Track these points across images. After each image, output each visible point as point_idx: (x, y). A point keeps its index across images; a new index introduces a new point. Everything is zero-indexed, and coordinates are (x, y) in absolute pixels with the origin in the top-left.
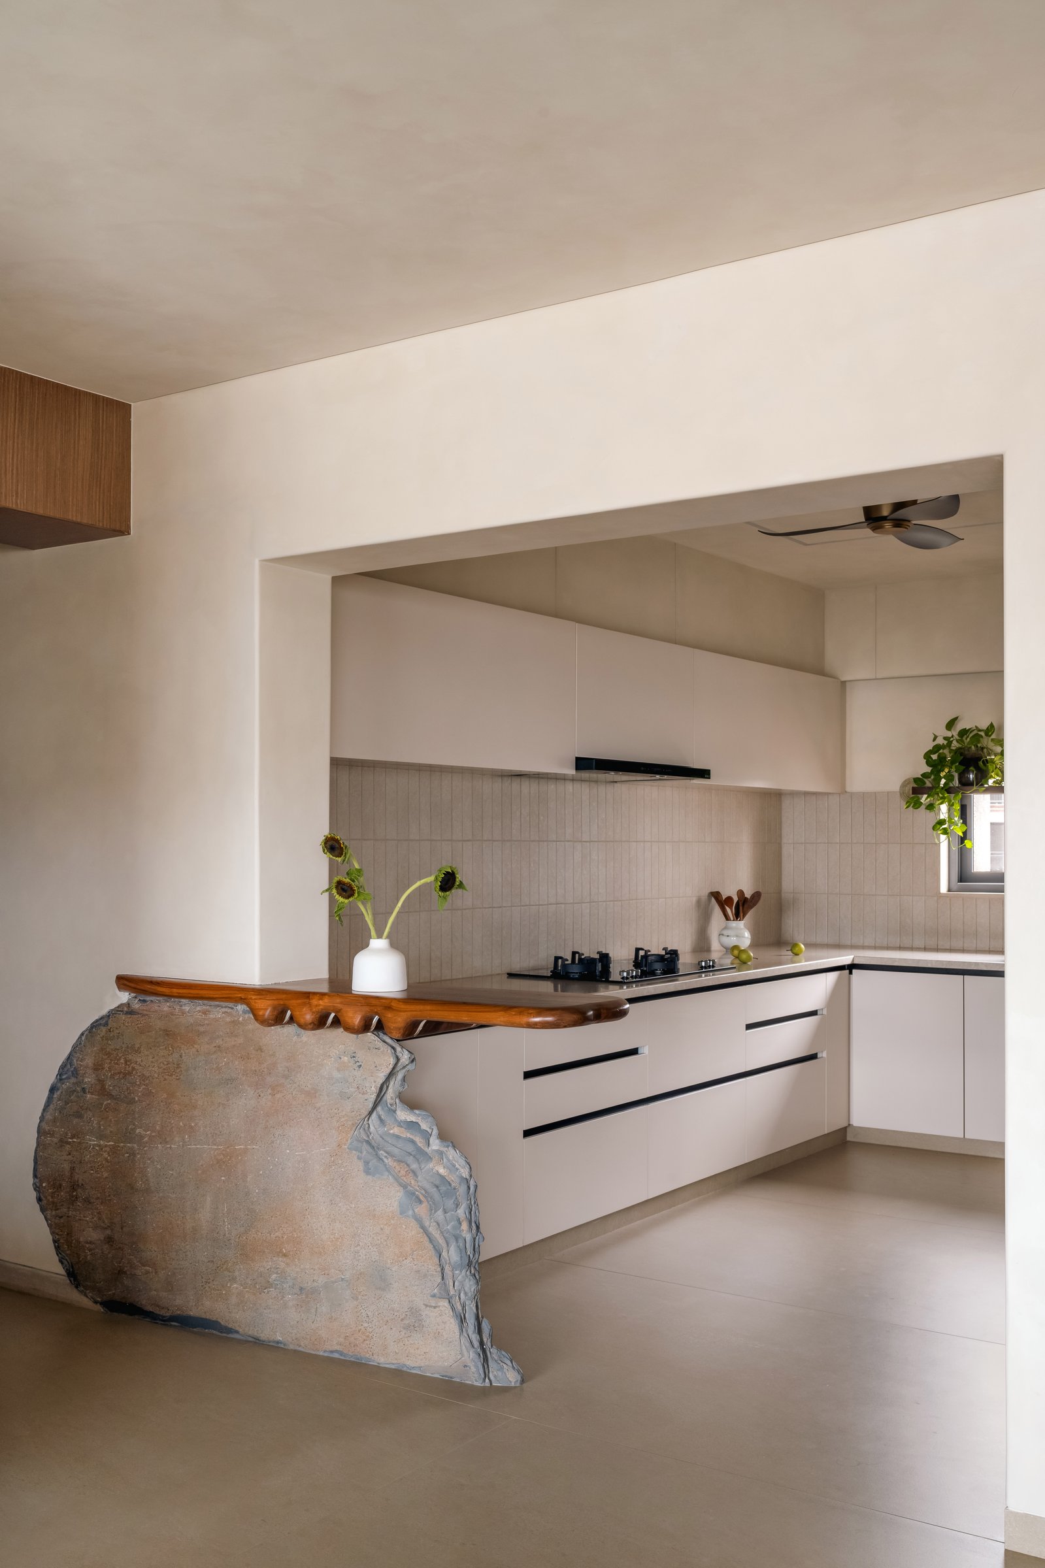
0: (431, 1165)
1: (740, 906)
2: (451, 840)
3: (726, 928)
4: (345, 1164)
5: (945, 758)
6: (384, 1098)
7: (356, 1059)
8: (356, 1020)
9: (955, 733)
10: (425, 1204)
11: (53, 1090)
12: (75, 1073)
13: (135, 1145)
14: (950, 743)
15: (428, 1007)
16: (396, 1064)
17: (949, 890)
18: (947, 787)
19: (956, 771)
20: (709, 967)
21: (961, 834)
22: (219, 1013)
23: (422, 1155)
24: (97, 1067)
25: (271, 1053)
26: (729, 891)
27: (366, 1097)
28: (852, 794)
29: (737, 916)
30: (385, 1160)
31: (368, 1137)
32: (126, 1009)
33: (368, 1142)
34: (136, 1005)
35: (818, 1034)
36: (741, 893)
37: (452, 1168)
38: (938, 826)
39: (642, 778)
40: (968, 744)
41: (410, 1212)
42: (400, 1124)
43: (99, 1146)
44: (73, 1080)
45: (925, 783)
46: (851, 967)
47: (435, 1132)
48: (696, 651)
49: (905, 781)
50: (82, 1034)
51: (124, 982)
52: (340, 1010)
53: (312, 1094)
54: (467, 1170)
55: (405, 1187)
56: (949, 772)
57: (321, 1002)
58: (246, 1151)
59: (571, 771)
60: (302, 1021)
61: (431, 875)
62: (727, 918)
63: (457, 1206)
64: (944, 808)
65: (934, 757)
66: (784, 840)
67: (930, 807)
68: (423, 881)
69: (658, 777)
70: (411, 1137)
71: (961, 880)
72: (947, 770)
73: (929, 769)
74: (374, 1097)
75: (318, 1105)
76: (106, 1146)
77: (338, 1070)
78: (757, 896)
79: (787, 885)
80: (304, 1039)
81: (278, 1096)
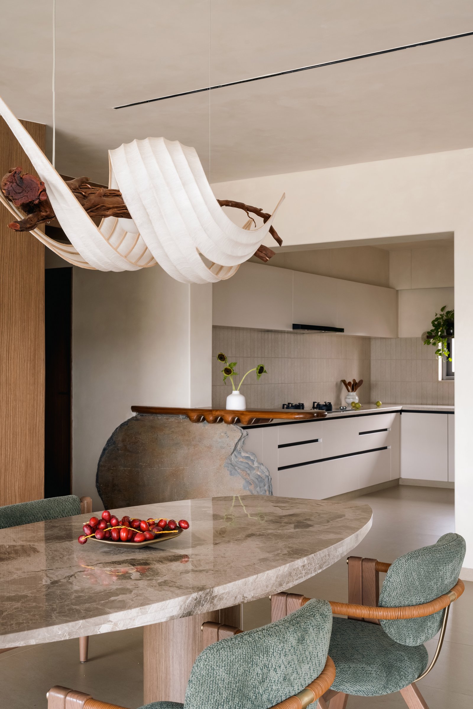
0: (255, 472)
1: (354, 386)
2: (243, 357)
3: (348, 395)
4: (222, 472)
5: (441, 323)
6: (237, 448)
7: (227, 434)
8: (230, 419)
9: (444, 312)
10: (253, 485)
11: (104, 450)
12: (114, 443)
13: (139, 469)
14: (442, 317)
15: (257, 413)
16: (242, 436)
17: (442, 379)
18: (441, 336)
19: (445, 329)
20: (344, 409)
21: (447, 356)
22: (172, 419)
23: (251, 468)
24: (123, 441)
25: (193, 433)
26: (349, 380)
27: (230, 448)
28: (401, 338)
29: (353, 390)
30: (238, 470)
31: (231, 462)
32: (135, 419)
33: (231, 464)
34: (139, 417)
35: (387, 438)
36: (354, 380)
37: (263, 472)
38: (438, 352)
39: (314, 332)
40: (450, 317)
41: (247, 488)
42: (243, 457)
43: (124, 470)
44: (114, 446)
45: (432, 334)
46: (401, 411)
47: (256, 460)
48: (338, 279)
49: (424, 333)
50: (117, 428)
51: (134, 409)
52: (224, 416)
53: (210, 447)
54: (268, 473)
55: (245, 479)
56: (442, 329)
57: (216, 413)
58: (183, 469)
59: (291, 330)
60: (209, 420)
61: (254, 368)
62: (349, 391)
63: (265, 485)
64: (440, 344)
65: (436, 323)
66: (372, 358)
67: (434, 344)
68: (252, 370)
69: (323, 331)
70: (247, 462)
71: (447, 375)
72: (441, 328)
73: (433, 328)
74: (233, 447)
75: (212, 451)
76: (127, 470)
77: (220, 438)
78: (361, 382)
79: (373, 378)
80: (206, 427)
81: (196, 449)
